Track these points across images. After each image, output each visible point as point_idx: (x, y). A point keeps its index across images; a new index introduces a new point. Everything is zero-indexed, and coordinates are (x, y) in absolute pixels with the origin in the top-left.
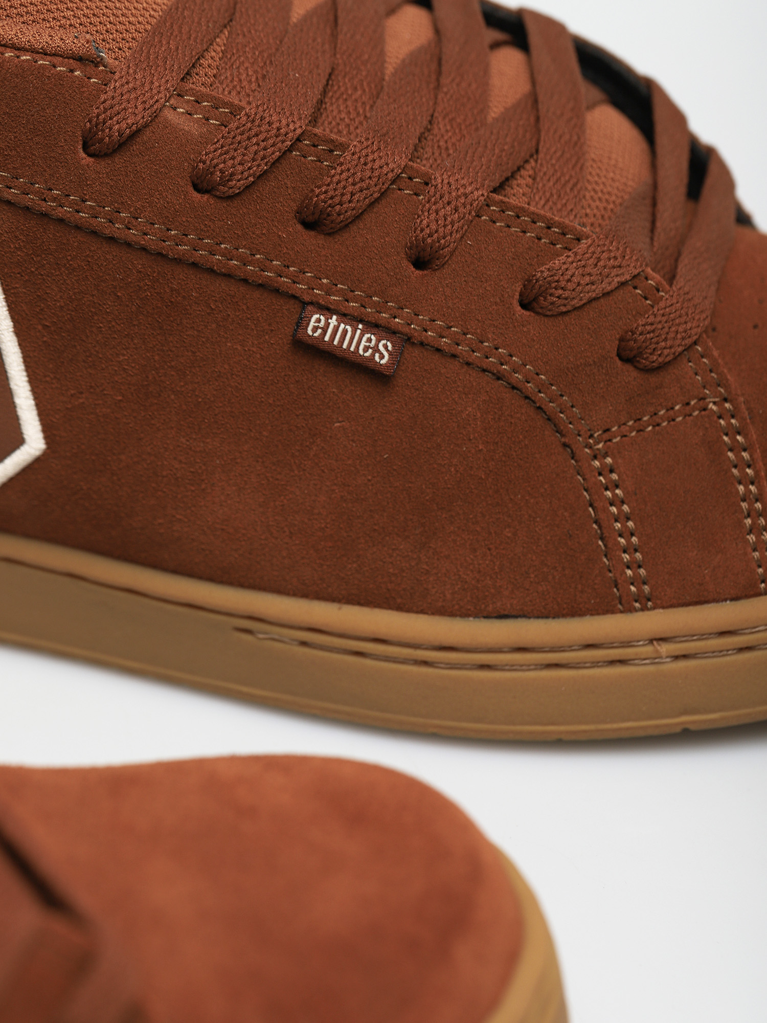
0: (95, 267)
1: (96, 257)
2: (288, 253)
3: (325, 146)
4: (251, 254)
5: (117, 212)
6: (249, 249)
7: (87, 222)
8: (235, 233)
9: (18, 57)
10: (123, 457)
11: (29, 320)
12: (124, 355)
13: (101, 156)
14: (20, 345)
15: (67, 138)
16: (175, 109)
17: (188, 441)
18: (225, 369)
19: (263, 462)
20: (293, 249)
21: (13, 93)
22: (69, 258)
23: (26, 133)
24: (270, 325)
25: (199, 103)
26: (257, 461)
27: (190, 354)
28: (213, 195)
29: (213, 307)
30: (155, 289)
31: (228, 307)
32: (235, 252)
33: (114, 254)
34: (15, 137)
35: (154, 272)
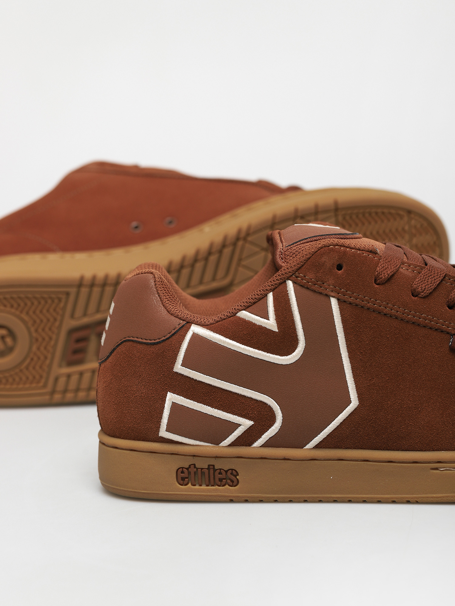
0: (379, 327)
1: (380, 323)
2: (445, 317)
3: (453, 279)
4: (433, 318)
5: (387, 304)
6: (432, 316)
7: (378, 308)
8: (427, 310)
9: (351, 251)
10: (389, 402)
11: (355, 351)
12: (389, 361)
13: (381, 284)
14: (351, 362)
15: (370, 278)
16: (402, 268)
17: (413, 392)
18: (425, 362)
19: (441, 397)
20: (446, 315)
21: (351, 263)
22: (370, 324)
23: (356, 276)
24: (440, 344)
25: (410, 266)
26: (439, 397)
27: (413, 358)
28: (419, 297)
29: (420, 339)
30: (400, 333)
31: (425, 339)
32: (427, 317)
33: (386, 321)
34: (353, 278)
35: (400, 327)
